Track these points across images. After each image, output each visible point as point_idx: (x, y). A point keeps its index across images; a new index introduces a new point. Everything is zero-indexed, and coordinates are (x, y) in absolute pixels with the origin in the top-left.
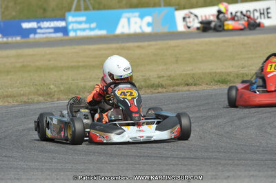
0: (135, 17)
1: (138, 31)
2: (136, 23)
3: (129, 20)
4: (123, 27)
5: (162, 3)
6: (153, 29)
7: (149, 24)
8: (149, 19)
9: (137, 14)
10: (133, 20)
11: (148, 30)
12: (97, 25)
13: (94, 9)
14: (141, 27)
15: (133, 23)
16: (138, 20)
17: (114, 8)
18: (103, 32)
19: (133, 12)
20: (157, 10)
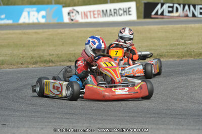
0: (33, 11)
1: (36, 21)
2: (34, 16)
3: (29, 13)
4: (25, 18)
5: (53, 2)
6: (46, 20)
7: (43, 17)
8: (43, 13)
9: (35, 9)
10: (32, 13)
11: (43, 21)
12: (6, 16)
13: (4, 4)
14: (37, 19)
15: (32, 15)
16: (36, 13)
17: (18, 5)
18: (10, 22)
19: (32, 8)
20: (49, 6)
